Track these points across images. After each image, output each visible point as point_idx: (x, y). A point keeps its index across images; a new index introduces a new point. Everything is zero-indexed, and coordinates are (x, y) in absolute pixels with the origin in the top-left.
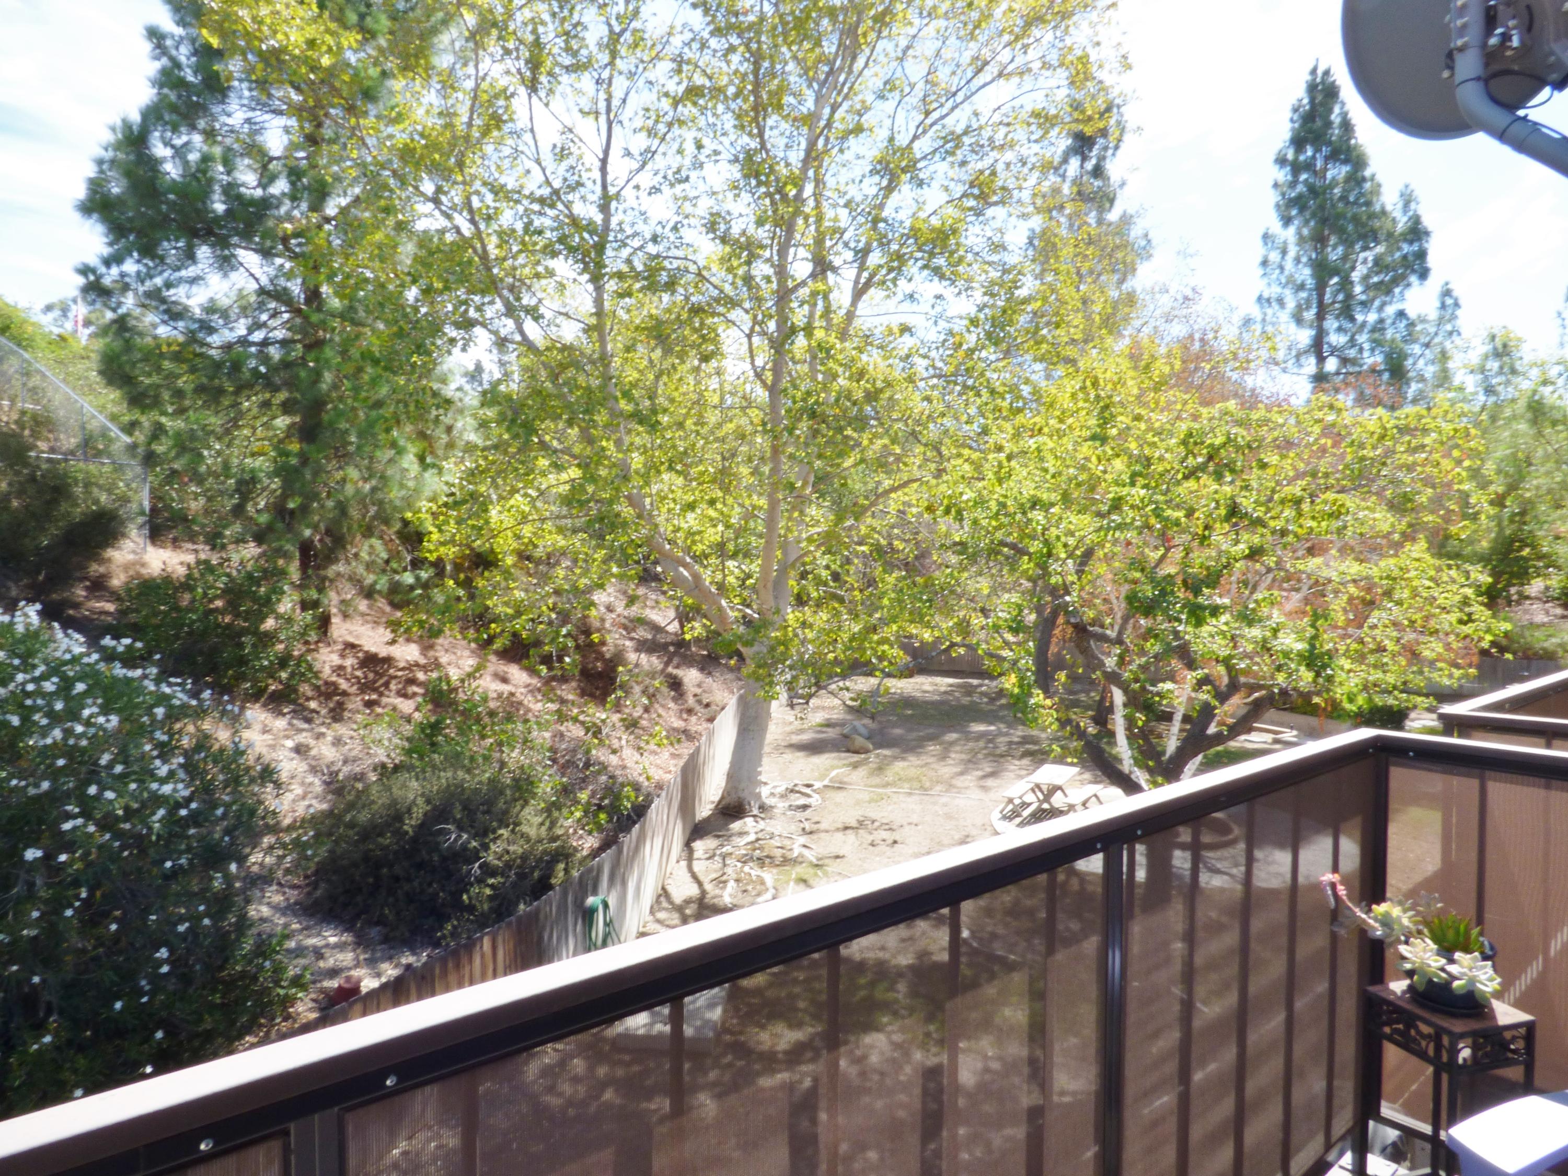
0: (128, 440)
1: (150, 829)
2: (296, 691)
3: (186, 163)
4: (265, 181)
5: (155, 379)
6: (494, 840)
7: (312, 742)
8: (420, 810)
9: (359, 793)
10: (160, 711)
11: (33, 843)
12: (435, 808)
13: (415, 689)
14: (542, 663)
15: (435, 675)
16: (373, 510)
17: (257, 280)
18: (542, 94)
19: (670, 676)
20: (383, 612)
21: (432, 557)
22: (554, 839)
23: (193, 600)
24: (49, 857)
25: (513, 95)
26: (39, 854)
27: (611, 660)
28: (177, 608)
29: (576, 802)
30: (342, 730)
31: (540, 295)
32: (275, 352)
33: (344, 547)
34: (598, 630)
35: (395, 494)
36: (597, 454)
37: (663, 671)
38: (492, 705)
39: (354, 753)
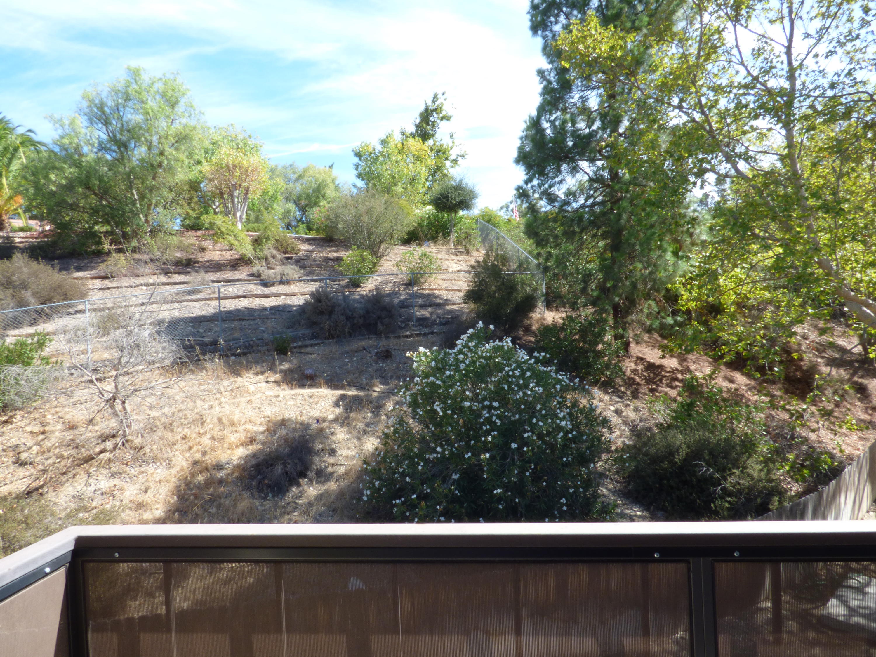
0: (536, 262)
1: (556, 441)
2: (614, 382)
3: (555, 126)
4: (590, 124)
5: (546, 232)
6: (730, 475)
7: (623, 409)
8: (684, 451)
9: (649, 439)
10: (558, 387)
11: (514, 441)
12: (692, 451)
13: (677, 383)
14: (756, 371)
15: (688, 376)
16: (650, 285)
17: (588, 175)
18: (743, 22)
19: (856, 383)
20: (657, 340)
21: (683, 309)
22: (772, 481)
23: (566, 335)
24: (520, 448)
25: (723, 30)
26: (516, 446)
27: (807, 371)
28: (559, 339)
29: (786, 460)
30: (638, 403)
31: (746, 144)
32: (597, 209)
33: (635, 306)
34: (797, 351)
35: (662, 274)
36: (794, 236)
37: (849, 380)
38: (725, 395)
39: (645, 416)
